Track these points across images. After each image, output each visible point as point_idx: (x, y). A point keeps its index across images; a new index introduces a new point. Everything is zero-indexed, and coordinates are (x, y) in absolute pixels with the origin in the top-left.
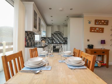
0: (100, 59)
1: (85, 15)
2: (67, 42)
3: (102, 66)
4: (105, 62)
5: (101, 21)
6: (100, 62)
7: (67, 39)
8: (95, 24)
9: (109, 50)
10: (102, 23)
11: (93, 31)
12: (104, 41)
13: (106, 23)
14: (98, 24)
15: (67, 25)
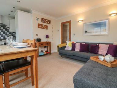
0: (46, 49)
1: (33, 12)
2: (15, 38)
3: (47, 54)
4: (49, 51)
5: (46, 20)
6: (46, 51)
7: (15, 34)
8: (42, 22)
9: (50, 42)
10: (47, 22)
11: (40, 27)
12: (48, 35)
13: (49, 22)
14: (43, 22)
15: (14, 17)
